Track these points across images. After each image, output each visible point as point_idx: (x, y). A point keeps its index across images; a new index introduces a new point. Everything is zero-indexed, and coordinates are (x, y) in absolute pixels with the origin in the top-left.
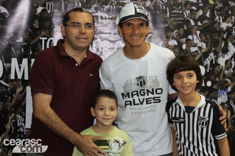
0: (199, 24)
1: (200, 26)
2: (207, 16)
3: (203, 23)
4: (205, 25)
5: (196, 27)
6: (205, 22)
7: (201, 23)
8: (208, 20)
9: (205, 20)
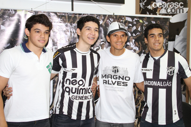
0: (134, 35)
1: (135, 36)
2: (138, 30)
3: (137, 34)
4: (138, 36)
5: (132, 37)
6: (138, 34)
7: (135, 34)
8: (139, 33)
9: (138, 32)
